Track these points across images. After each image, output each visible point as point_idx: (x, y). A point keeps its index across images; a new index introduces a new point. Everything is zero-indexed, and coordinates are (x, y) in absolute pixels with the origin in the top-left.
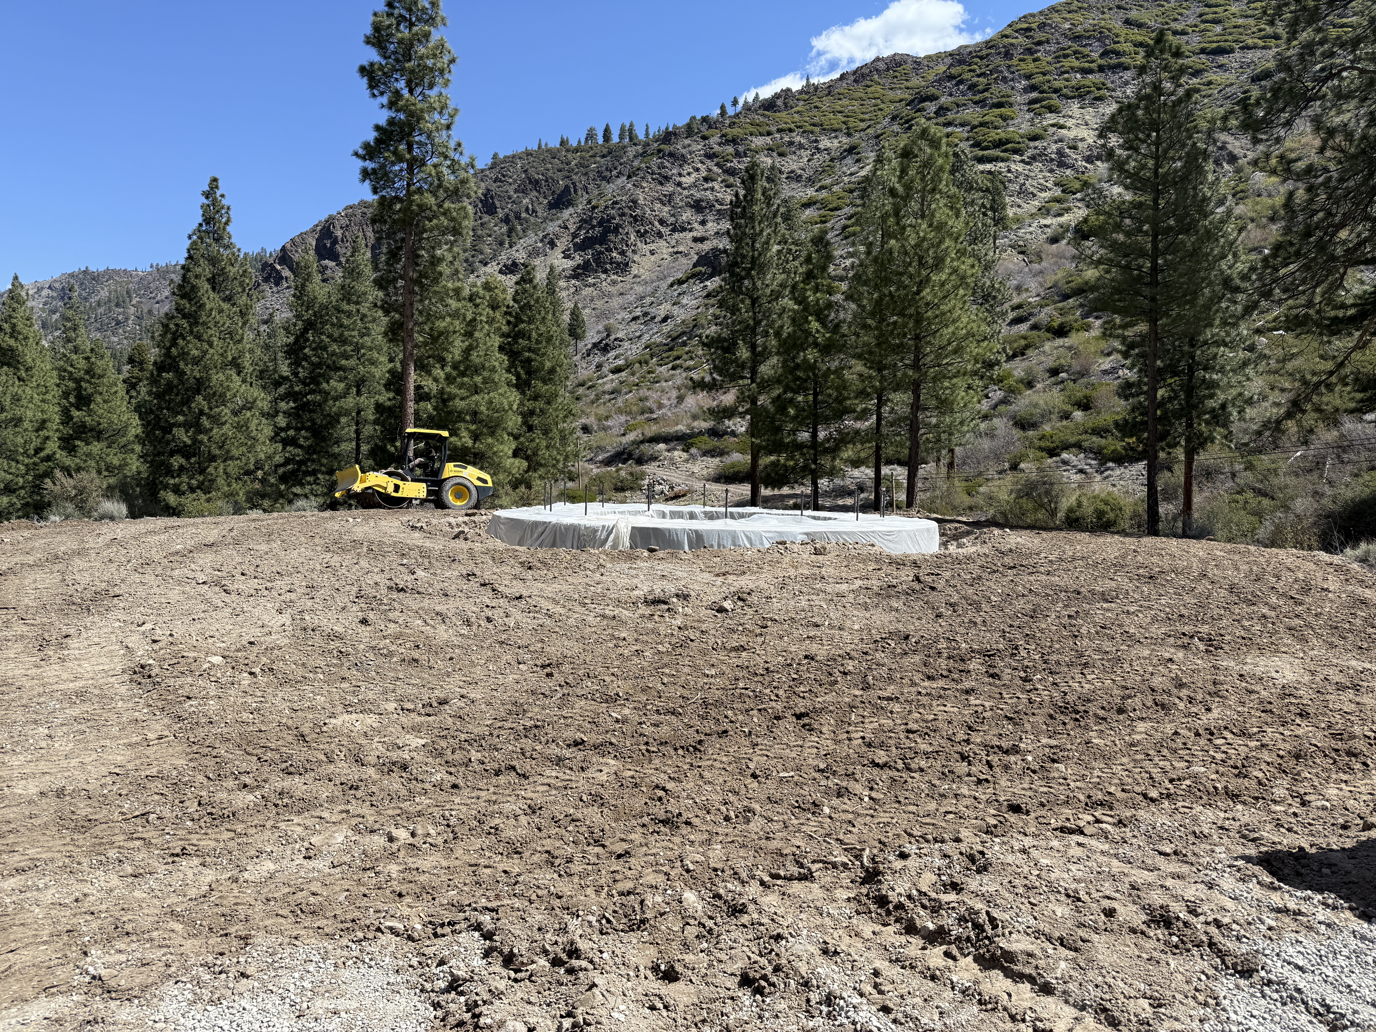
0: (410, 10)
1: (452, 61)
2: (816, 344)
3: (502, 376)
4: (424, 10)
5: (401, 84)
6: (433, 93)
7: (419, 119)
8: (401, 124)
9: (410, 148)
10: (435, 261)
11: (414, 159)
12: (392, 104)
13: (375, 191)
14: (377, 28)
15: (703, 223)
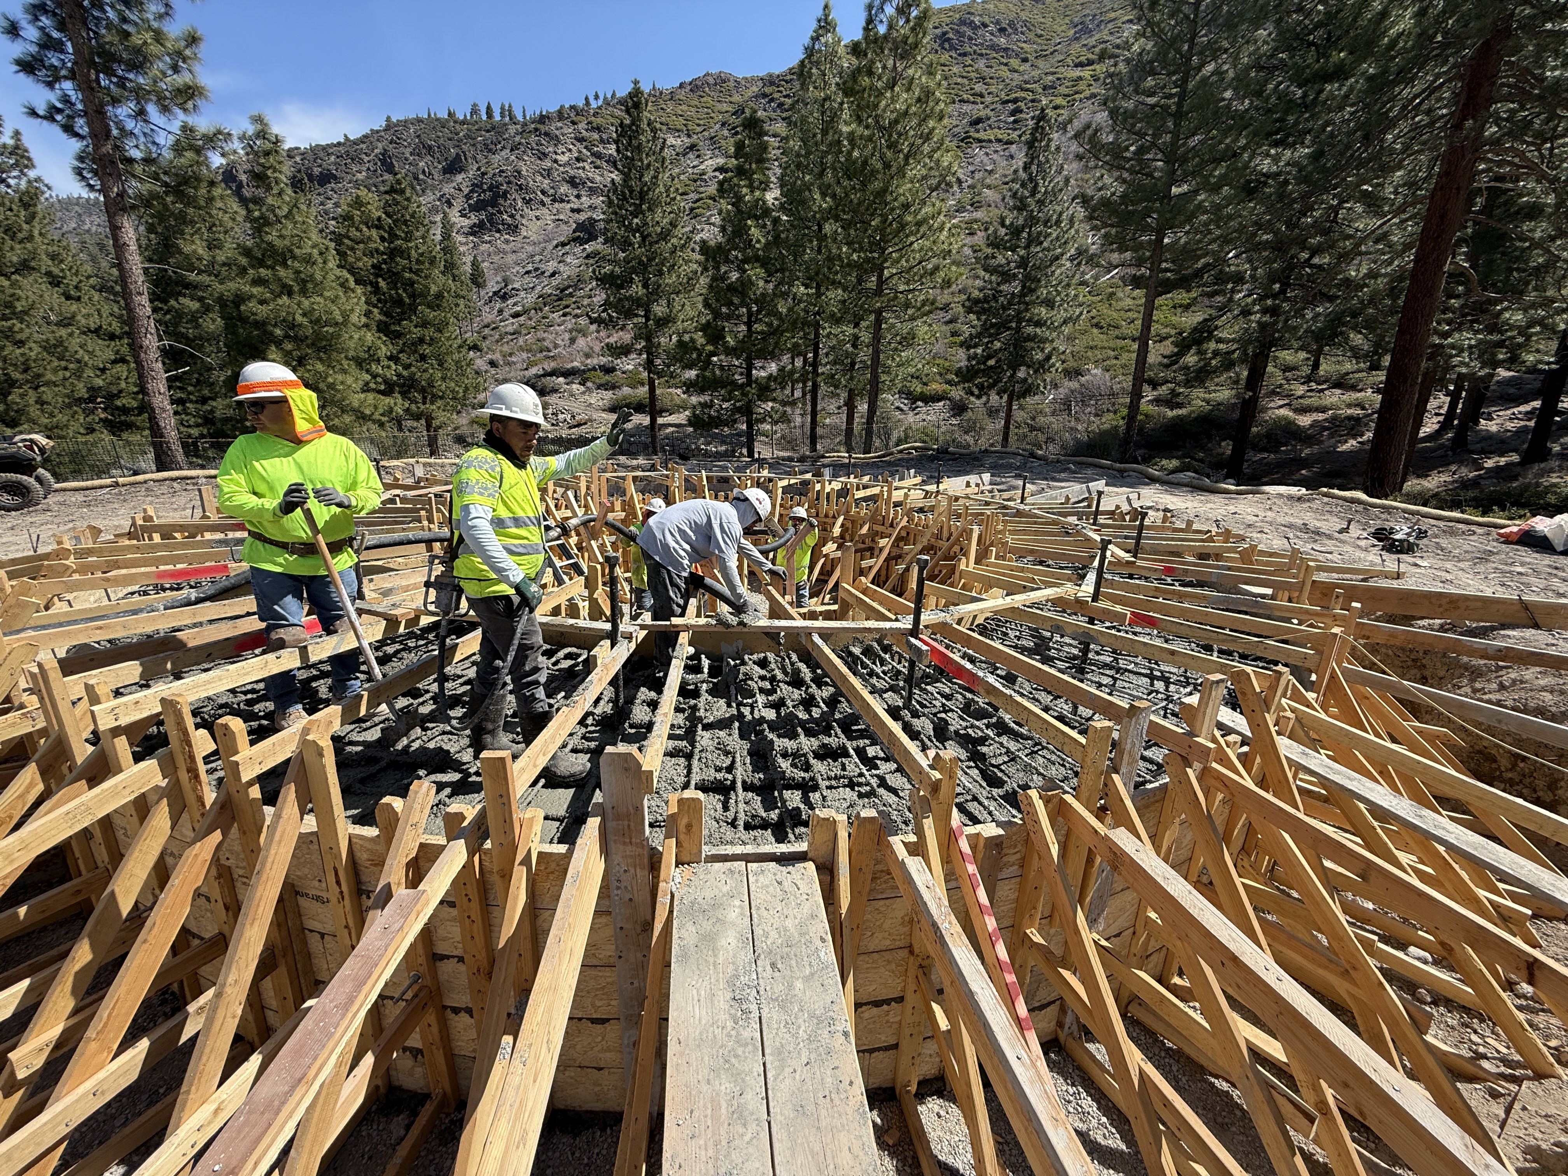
15: (578, 197)
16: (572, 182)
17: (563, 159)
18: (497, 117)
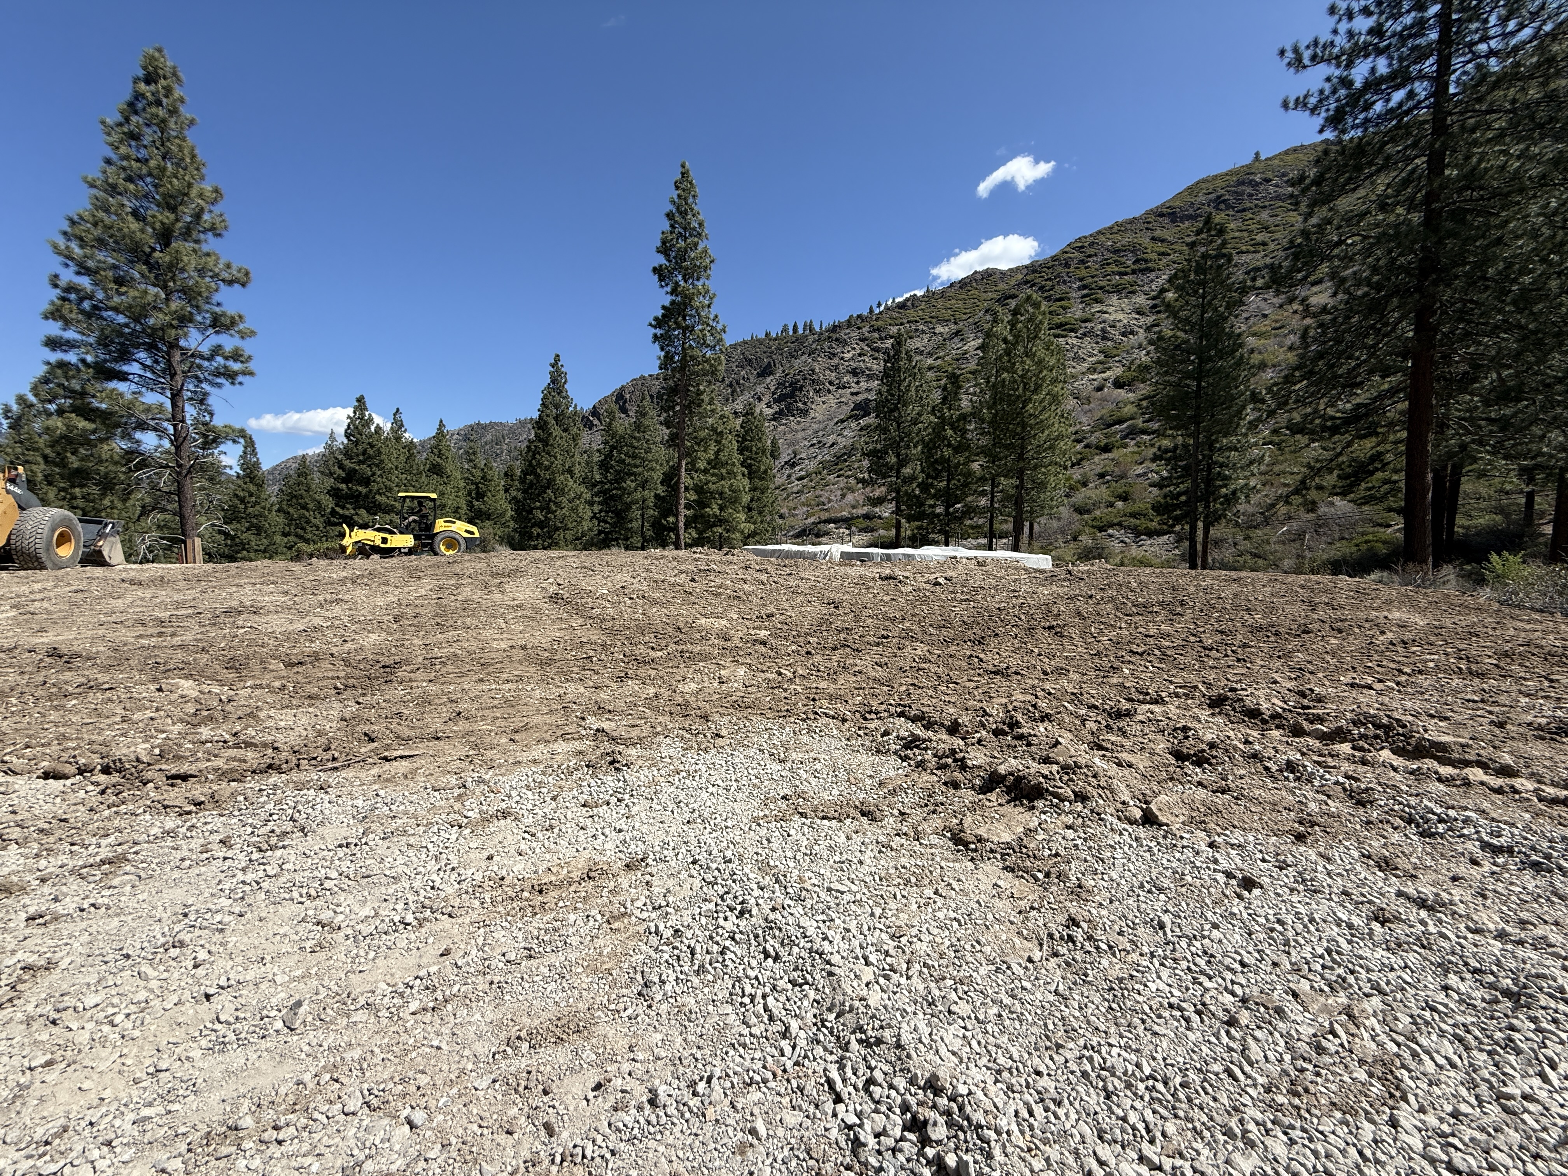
0: (685, 229)
1: (712, 261)
2: (949, 445)
3: (739, 469)
4: (694, 229)
5: (680, 278)
6: (699, 284)
7: (691, 299)
8: (679, 304)
9: (684, 319)
10: (699, 393)
11: (687, 327)
12: (673, 292)
13: (662, 349)
14: (664, 242)
15: (858, 383)
16: (854, 372)
17: (847, 356)
18: (800, 331)
